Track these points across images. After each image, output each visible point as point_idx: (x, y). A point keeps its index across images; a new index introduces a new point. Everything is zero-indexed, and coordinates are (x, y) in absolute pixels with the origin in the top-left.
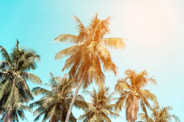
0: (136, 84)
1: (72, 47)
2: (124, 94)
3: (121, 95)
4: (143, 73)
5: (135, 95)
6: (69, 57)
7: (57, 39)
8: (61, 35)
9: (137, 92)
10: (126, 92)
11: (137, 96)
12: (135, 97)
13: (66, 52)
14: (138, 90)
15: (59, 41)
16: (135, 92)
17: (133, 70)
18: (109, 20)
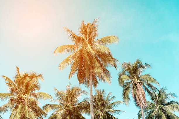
0: (135, 73)
1: (71, 55)
2: (126, 86)
3: (124, 88)
4: (137, 61)
5: (138, 82)
6: (70, 66)
7: (56, 52)
8: (58, 47)
9: (138, 79)
10: (127, 83)
11: (140, 83)
12: (138, 84)
13: (67, 61)
14: (138, 78)
15: (58, 53)
16: (137, 79)
17: (127, 62)
18: (96, 23)
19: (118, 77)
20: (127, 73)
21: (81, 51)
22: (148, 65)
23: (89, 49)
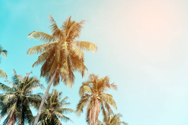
0: (98, 88)
1: (44, 45)
2: (85, 97)
3: (82, 98)
4: (105, 78)
5: (98, 99)
6: (39, 54)
7: (31, 35)
8: (34, 31)
9: (99, 96)
10: (87, 95)
11: (99, 100)
12: (97, 100)
13: (38, 48)
14: (100, 94)
15: (33, 37)
16: (97, 95)
17: (96, 75)
18: (82, 24)
19: (81, 85)
20: (91, 85)
21: (56, 44)
22: (114, 86)
23: (65, 46)
